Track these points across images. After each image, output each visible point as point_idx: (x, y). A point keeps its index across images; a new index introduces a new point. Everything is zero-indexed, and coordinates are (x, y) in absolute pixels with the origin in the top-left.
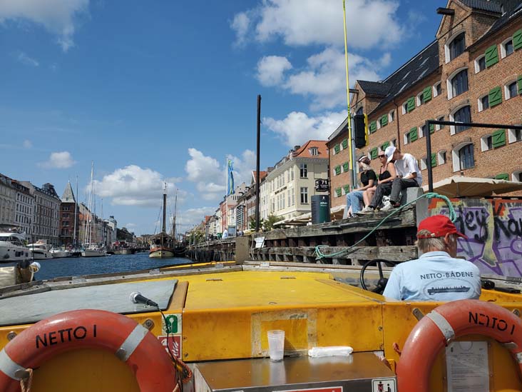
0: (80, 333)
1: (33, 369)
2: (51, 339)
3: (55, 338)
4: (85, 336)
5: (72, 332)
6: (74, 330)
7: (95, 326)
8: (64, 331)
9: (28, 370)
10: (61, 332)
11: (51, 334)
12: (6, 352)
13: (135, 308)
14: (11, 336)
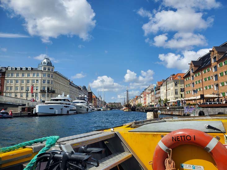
0: (188, 138)
1: (172, 149)
2: (178, 139)
3: (179, 138)
4: (190, 139)
5: (185, 137)
6: (186, 136)
7: (194, 136)
8: (182, 136)
9: (170, 149)
10: (181, 136)
11: (177, 137)
12: (162, 141)
13: (208, 130)
14: (162, 136)
